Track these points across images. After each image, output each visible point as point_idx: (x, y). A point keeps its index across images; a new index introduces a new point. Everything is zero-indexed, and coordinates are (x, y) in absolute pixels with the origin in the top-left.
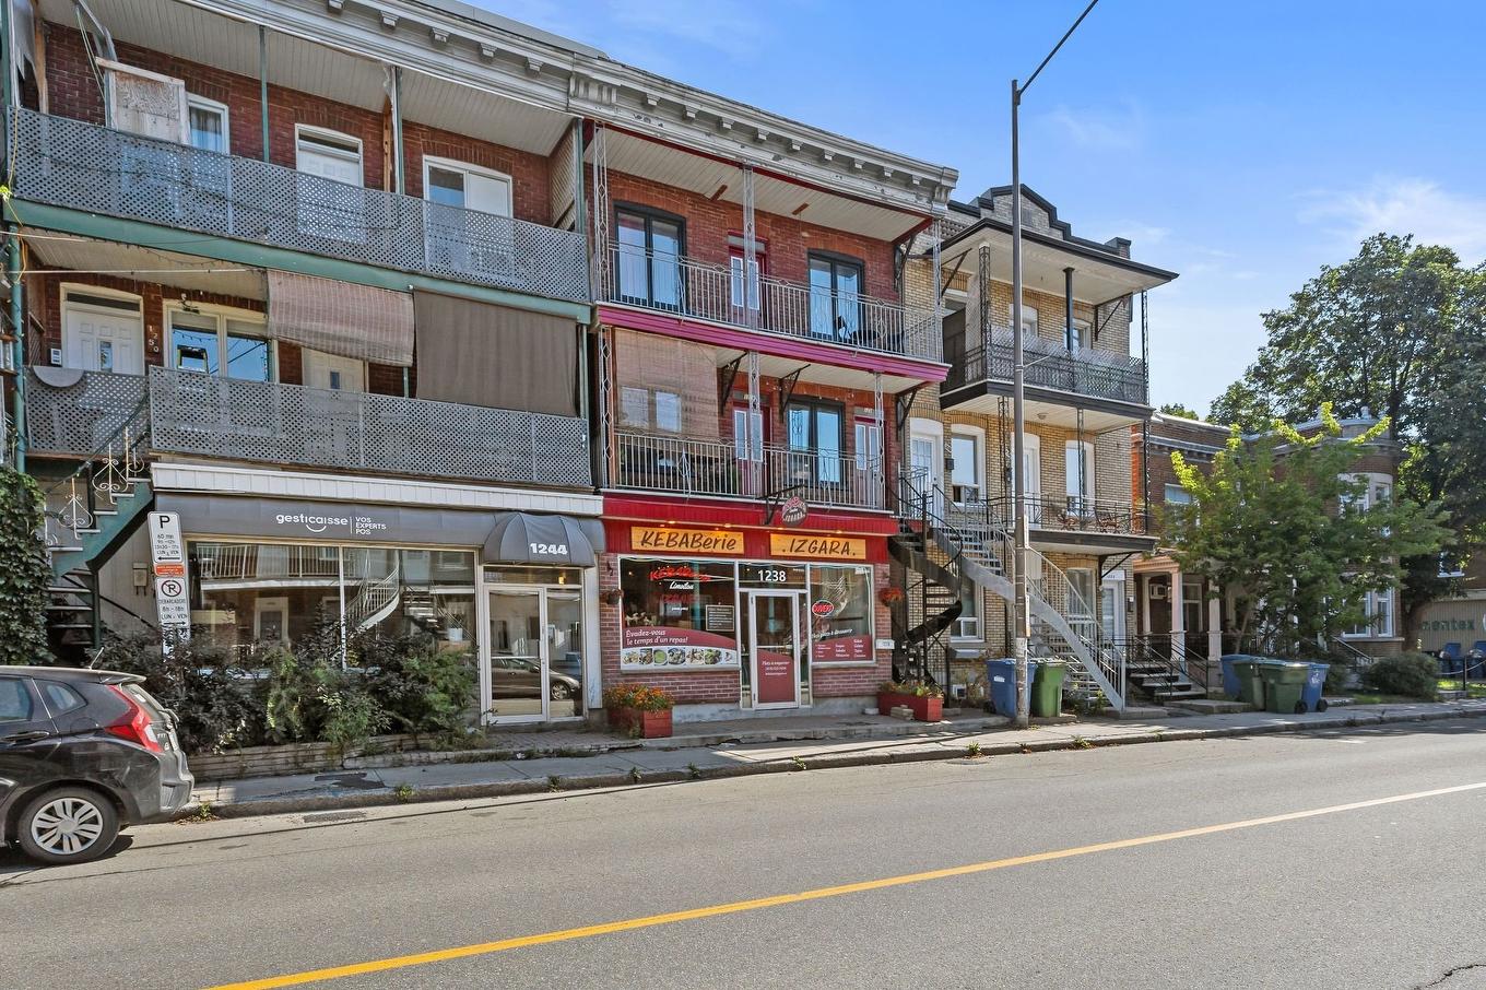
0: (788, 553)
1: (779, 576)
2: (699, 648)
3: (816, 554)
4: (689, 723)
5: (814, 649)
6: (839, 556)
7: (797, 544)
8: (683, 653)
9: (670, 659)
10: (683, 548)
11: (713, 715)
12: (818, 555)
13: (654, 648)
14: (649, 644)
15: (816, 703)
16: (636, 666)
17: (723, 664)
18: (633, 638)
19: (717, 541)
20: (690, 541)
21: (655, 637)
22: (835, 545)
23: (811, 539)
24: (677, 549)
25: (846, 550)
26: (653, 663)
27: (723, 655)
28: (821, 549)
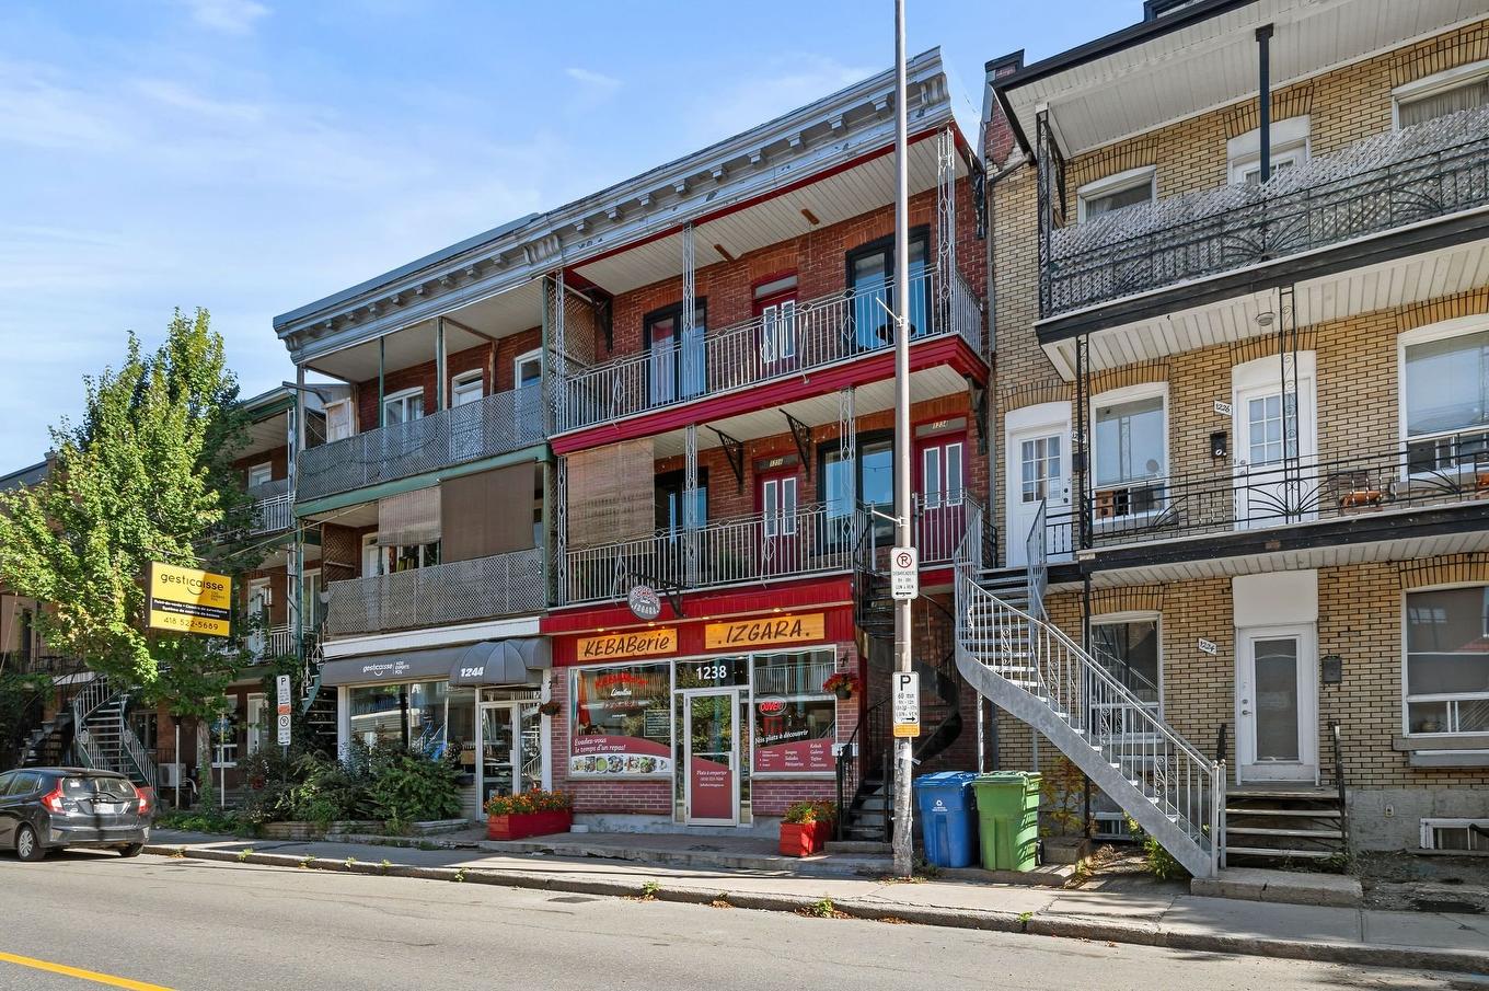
0: (724, 645)
1: (719, 671)
2: (635, 756)
3: (758, 641)
4: (623, 833)
5: (757, 756)
6: (788, 639)
7: (735, 633)
8: (621, 761)
9: (609, 767)
10: (620, 654)
11: (646, 827)
12: (763, 642)
13: (596, 756)
14: (593, 752)
15: (757, 822)
16: (581, 773)
17: (658, 772)
18: (579, 747)
19: (650, 642)
20: (626, 646)
21: (597, 745)
22: (783, 625)
23: (751, 624)
24: (614, 655)
25: (797, 629)
26: (595, 771)
27: (658, 764)
28: (764, 634)
